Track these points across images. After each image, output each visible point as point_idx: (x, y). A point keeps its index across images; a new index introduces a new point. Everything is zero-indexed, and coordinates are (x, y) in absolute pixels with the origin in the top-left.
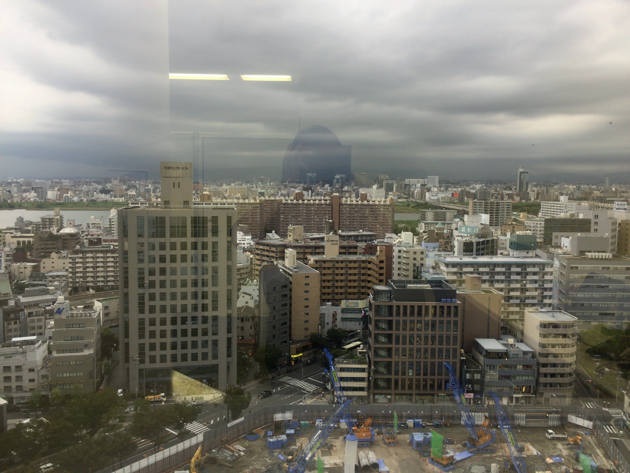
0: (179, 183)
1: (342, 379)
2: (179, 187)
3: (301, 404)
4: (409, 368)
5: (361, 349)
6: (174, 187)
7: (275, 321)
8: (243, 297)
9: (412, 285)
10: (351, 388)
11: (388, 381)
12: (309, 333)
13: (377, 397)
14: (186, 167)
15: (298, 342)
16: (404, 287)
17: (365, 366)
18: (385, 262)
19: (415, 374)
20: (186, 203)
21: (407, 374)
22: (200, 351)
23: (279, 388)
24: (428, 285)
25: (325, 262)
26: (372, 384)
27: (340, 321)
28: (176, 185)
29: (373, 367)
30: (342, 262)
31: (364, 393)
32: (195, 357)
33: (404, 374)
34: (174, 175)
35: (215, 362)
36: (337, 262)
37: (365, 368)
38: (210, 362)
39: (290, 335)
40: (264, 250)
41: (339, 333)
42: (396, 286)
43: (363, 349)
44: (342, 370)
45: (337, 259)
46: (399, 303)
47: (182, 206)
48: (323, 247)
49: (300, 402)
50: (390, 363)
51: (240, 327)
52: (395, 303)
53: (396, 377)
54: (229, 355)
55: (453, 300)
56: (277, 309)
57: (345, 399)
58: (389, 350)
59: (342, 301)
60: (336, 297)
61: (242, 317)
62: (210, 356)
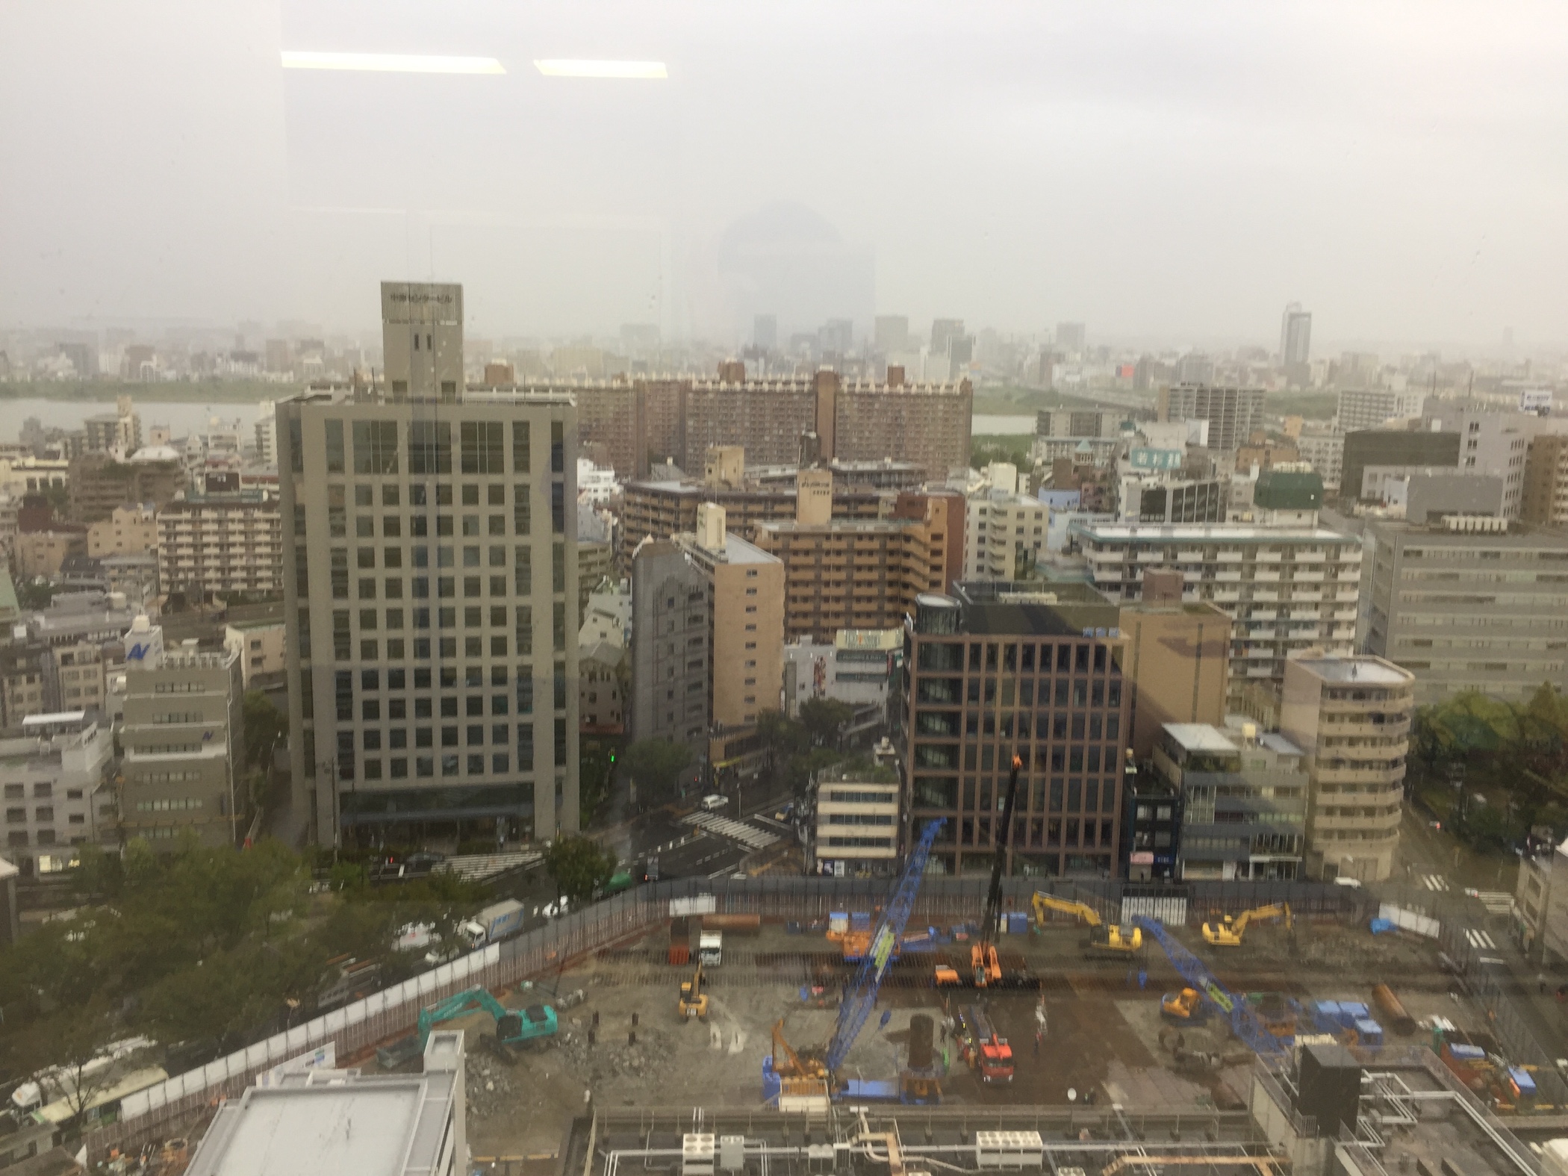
0: (429, 337)
1: (835, 819)
2: (430, 344)
3: (736, 877)
4: (1000, 795)
5: (885, 749)
6: (417, 346)
7: (672, 679)
8: (595, 620)
9: (1011, 595)
10: (856, 838)
11: (949, 823)
12: (755, 709)
14: (447, 298)
15: (733, 730)
16: (993, 598)
17: (893, 789)
18: (946, 537)
20: (449, 388)
21: (993, 807)
22: (488, 749)
23: (683, 839)
24: (1052, 595)
25: (796, 536)
26: (909, 832)
27: (834, 680)
28: (423, 342)
29: (910, 789)
30: (839, 537)
31: (890, 852)
32: (476, 765)
33: (985, 807)
34: (417, 316)
35: (525, 777)
36: (828, 537)
37: (891, 793)
38: (514, 776)
39: (710, 714)
40: (646, 507)
41: (830, 710)
42: (971, 597)
43: (889, 748)
44: (836, 797)
45: (827, 530)
46: (976, 638)
47: (439, 392)
48: (793, 500)
49: (736, 871)
50: (953, 782)
51: (587, 694)
52: (967, 639)
53: (968, 814)
54: (560, 759)
55: (1112, 631)
56: (678, 650)
57: (842, 864)
58: (951, 751)
59: (839, 633)
60: (824, 623)
61: (591, 668)
62: (514, 762)
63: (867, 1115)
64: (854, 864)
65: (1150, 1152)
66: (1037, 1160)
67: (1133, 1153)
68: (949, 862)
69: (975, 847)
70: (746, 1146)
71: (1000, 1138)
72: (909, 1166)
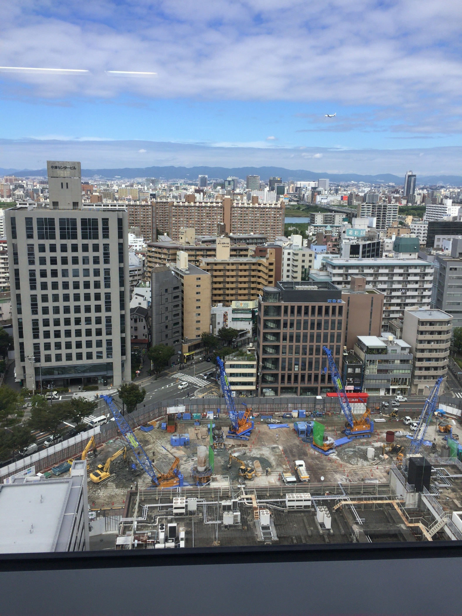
0: (67, 184)
1: (232, 375)
2: (67, 187)
3: (193, 398)
4: (296, 364)
5: (251, 347)
6: (62, 187)
7: (167, 321)
8: (136, 298)
9: (300, 287)
10: (240, 382)
11: (275, 376)
12: (200, 332)
13: (264, 390)
14: (74, 167)
15: (191, 341)
16: (293, 288)
17: (254, 363)
18: (274, 264)
19: (300, 369)
20: (75, 204)
21: (293, 369)
22: (94, 350)
23: (172, 384)
24: (316, 287)
25: (216, 264)
26: (260, 379)
27: (231, 321)
28: (65, 186)
29: (261, 363)
30: (233, 264)
31: (253, 388)
32: (89, 356)
33: (290, 369)
34: (62, 175)
35: (109, 360)
36: (228, 264)
37: (253, 365)
38: (105, 360)
39: (183, 335)
40: (156, 252)
41: (229, 332)
42: (284, 288)
43: (252, 347)
44: (232, 366)
45: (228, 262)
46: (287, 304)
47: (72, 207)
48: (215, 250)
49: (193, 395)
50: (277, 359)
51: (133, 327)
52: (283, 304)
53: (283, 372)
54: (123, 353)
55: (339, 300)
56: (170, 309)
57: (234, 392)
58: (276, 348)
59: (233, 302)
60: (227, 298)
61: (135, 317)
62: (105, 354)
63: (244, 488)
64: (239, 392)
65: (352, 499)
66: (309, 503)
67: (345, 500)
68: (275, 390)
69: (286, 385)
70: (198, 501)
71: (295, 496)
72: (261, 508)
